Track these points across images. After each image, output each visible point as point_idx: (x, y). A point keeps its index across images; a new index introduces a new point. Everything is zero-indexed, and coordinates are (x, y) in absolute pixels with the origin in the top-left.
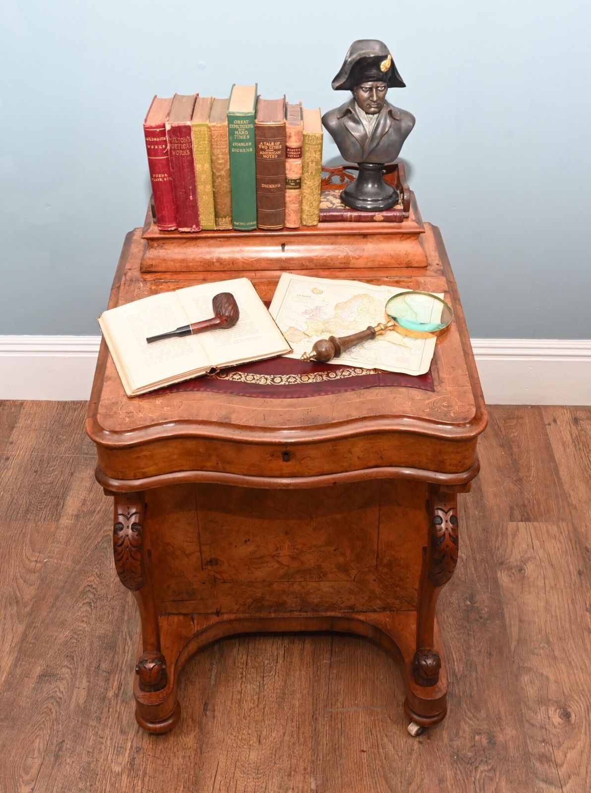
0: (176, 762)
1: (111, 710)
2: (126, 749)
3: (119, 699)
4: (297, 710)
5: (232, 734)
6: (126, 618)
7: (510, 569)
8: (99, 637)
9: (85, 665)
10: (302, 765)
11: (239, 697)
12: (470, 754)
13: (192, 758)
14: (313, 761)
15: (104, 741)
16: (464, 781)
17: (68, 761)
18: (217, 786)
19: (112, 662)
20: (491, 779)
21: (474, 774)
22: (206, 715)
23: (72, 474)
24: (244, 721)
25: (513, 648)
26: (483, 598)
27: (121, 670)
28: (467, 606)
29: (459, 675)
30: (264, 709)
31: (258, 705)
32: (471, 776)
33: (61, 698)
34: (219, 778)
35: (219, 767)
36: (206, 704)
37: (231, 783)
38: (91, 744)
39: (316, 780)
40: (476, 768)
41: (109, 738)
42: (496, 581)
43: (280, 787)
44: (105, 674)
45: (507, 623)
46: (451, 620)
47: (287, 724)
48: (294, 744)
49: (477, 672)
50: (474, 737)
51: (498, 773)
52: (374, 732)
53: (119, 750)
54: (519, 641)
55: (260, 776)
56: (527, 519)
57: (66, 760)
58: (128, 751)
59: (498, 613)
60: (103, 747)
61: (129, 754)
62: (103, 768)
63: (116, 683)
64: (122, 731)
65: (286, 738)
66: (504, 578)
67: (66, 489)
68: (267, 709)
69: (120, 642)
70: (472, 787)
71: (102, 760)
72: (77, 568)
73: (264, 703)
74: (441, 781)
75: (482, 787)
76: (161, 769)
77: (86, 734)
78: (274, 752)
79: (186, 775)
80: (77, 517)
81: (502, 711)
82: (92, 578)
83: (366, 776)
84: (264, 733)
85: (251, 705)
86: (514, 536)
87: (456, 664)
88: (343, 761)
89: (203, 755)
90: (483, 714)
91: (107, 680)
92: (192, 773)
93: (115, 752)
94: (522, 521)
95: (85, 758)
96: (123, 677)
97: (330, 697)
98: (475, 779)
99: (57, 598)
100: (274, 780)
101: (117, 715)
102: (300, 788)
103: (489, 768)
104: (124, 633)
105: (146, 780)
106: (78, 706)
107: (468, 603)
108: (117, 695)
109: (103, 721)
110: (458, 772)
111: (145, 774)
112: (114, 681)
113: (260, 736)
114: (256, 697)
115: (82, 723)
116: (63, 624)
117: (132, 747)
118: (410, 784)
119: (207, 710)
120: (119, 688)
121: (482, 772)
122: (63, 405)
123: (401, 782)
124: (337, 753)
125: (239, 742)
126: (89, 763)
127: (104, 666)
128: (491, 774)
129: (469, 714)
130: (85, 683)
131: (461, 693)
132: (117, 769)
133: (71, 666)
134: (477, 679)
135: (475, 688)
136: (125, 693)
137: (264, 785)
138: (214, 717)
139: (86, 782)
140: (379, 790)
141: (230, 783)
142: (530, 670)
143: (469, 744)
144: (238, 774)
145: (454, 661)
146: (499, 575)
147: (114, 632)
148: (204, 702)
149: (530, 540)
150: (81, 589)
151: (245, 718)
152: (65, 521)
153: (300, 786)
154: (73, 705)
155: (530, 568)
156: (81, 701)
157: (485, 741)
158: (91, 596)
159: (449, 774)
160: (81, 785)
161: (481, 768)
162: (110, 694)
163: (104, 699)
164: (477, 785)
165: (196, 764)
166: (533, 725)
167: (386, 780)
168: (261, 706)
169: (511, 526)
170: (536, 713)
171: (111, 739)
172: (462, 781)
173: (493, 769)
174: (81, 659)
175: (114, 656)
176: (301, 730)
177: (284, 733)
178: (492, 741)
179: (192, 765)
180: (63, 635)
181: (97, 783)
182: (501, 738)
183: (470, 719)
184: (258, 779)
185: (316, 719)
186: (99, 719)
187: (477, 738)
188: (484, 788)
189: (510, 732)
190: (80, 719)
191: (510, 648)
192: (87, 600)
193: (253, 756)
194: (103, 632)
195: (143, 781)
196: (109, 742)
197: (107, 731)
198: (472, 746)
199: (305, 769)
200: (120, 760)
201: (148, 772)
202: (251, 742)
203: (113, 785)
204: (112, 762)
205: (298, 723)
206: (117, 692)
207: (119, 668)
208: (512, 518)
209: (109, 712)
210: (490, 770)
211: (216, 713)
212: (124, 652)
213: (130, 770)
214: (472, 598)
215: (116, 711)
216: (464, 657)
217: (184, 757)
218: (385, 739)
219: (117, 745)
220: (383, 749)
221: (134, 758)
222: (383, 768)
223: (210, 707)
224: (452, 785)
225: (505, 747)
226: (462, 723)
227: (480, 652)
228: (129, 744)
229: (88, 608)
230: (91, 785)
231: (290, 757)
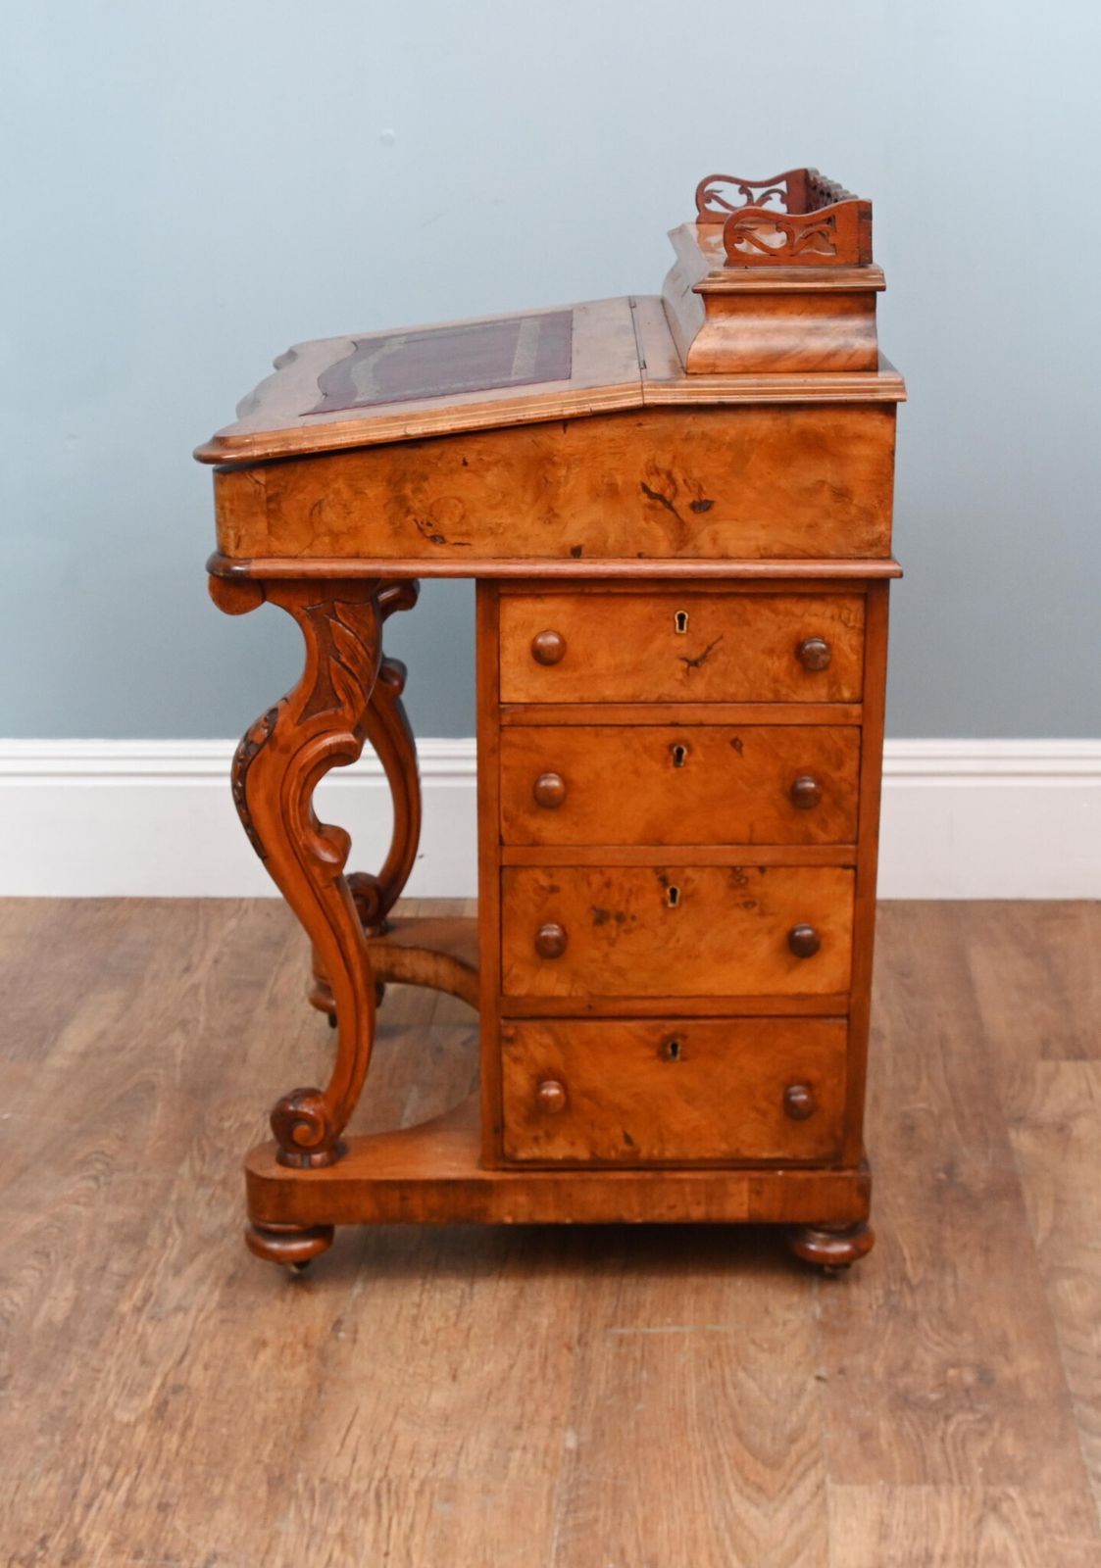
0: (261, 1407)
1: (122, 1332)
2: (149, 1389)
3: (144, 1317)
4: (543, 1332)
5: (391, 1367)
6: (174, 1197)
7: (1037, 1127)
8: (111, 1226)
9: (74, 1265)
10: (547, 1414)
11: (414, 1311)
12: (934, 1397)
13: (299, 1402)
14: (574, 1408)
15: (102, 1375)
16: (918, 1436)
17: (17, 1404)
18: (351, 1441)
19: (134, 1260)
20: (982, 1434)
21: (941, 1424)
22: (337, 1338)
23: (81, 996)
24: (422, 1347)
25: (1039, 1238)
26: (976, 1169)
27: (154, 1273)
28: (939, 1180)
29: (915, 1281)
30: (469, 1329)
31: (455, 1325)
32: (934, 1429)
33: (13, 1314)
34: (356, 1431)
35: (358, 1417)
36: (338, 1324)
37: (384, 1439)
38: (71, 1379)
39: (578, 1433)
40: (947, 1418)
41: (113, 1371)
42: (1004, 1145)
43: (496, 1445)
44: (116, 1278)
45: (1028, 1202)
46: (901, 1200)
47: (518, 1353)
48: (532, 1382)
49: (955, 1275)
50: (945, 1372)
51: (997, 1425)
52: (716, 1363)
53: (134, 1390)
54: (1054, 1230)
55: (449, 1429)
56: (1078, 1054)
57: (11, 1405)
58: (153, 1392)
59: (1009, 1189)
60: (99, 1385)
61: (157, 1396)
62: (94, 1416)
63: (139, 1293)
64: (144, 1362)
65: (517, 1372)
66: (1023, 1141)
67: (63, 1019)
68: (475, 1330)
69: (155, 1233)
70: (937, 1445)
71: (94, 1404)
72: (75, 1127)
73: (470, 1320)
74: (866, 1436)
75: (959, 1446)
76: (226, 1417)
77: (63, 1365)
78: (486, 1392)
79: (283, 1428)
80: (84, 1055)
81: (1012, 1335)
82: (104, 1142)
83: (693, 1430)
84: (467, 1365)
85: (440, 1323)
86: (1050, 1079)
87: (909, 1264)
88: (640, 1407)
89: (323, 1396)
90: (967, 1337)
91: (120, 1287)
92: (297, 1423)
93: (125, 1392)
94: (1068, 1058)
95: (55, 1401)
96: (155, 1283)
97: (620, 1313)
98: (944, 1433)
99: (24, 1169)
100: (482, 1435)
101: (135, 1338)
102: (541, 1447)
103: (979, 1416)
104: (166, 1221)
105: (191, 1433)
106: (50, 1323)
107: (942, 1176)
108: (138, 1310)
109: (104, 1345)
110: (907, 1423)
111: (188, 1424)
112: (134, 1289)
113: (456, 1370)
114: (452, 1313)
115: (56, 1348)
116: (33, 1206)
117: (163, 1385)
118: (792, 1440)
119: (339, 1330)
120: (146, 1300)
121: (959, 1424)
122: (75, 904)
123: (774, 1439)
124: (630, 1395)
125: (407, 1379)
126: (63, 1409)
127: (115, 1266)
128: (982, 1427)
129: (936, 1338)
130: (70, 1290)
131: (919, 1307)
132: (124, 1416)
133: (43, 1267)
134: (955, 1285)
135: (951, 1300)
136: (158, 1304)
137: (459, 1443)
138: (355, 1341)
139: (53, 1435)
140: (722, 1451)
141: (380, 1439)
142: (1075, 1272)
143: (931, 1382)
144: (400, 1425)
145: (904, 1259)
146: (1013, 1135)
147: (144, 1218)
148: (334, 1319)
149: (1084, 1085)
150: (80, 1156)
151: (425, 1342)
152: (57, 1061)
153: (541, 1445)
154: (38, 1324)
155: (1082, 1127)
156: (59, 1317)
157: (969, 1377)
158: (100, 1166)
159: (885, 1426)
160: (41, 1441)
161: (960, 1417)
162: (125, 1307)
163: (108, 1313)
164: (948, 1440)
165: (305, 1411)
166: (1081, 1353)
167: (739, 1434)
168: (464, 1325)
169: (1043, 1067)
170: (1088, 1335)
171: (119, 1373)
172: (914, 1437)
173: (988, 1419)
174: (66, 1257)
175: (139, 1253)
176: (551, 1360)
177: (511, 1367)
178: (985, 1376)
179: (298, 1412)
180: (28, 1223)
181: (78, 1438)
182: (1005, 1372)
183: (938, 1344)
184: (445, 1432)
185: (586, 1344)
186: (94, 1344)
187: (952, 1372)
188: (963, 1448)
189: (1026, 1364)
190: (52, 1344)
191: (1032, 1242)
192: (92, 1172)
193: (438, 1399)
194: (121, 1217)
195: (183, 1435)
196: (112, 1378)
197: (111, 1362)
198: (940, 1385)
199: (554, 1419)
200: (135, 1402)
201: (195, 1422)
202: (435, 1379)
203: (113, 1442)
204: (116, 1405)
205: (544, 1350)
206: (139, 1304)
207: (149, 1270)
208: (1045, 1053)
209: (118, 1332)
210: (979, 1421)
211: (361, 1336)
212: (164, 1245)
213: (154, 1420)
214: (950, 1169)
215: (135, 1332)
216: (928, 1252)
217: (280, 1400)
218: (741, 1375)
219: (129, 1382)
220: (735, 1388)
221: (166, 1403)
222: (733, 1416)
223: (347, 1325)
224: (890, 1444)
225: (1016, 1385)
226: (920, 1351)
227: (965, 1246)
228: (158, 1382)
229: (92, 1184)
230: (63, 1441)
231: (521, 1401)
